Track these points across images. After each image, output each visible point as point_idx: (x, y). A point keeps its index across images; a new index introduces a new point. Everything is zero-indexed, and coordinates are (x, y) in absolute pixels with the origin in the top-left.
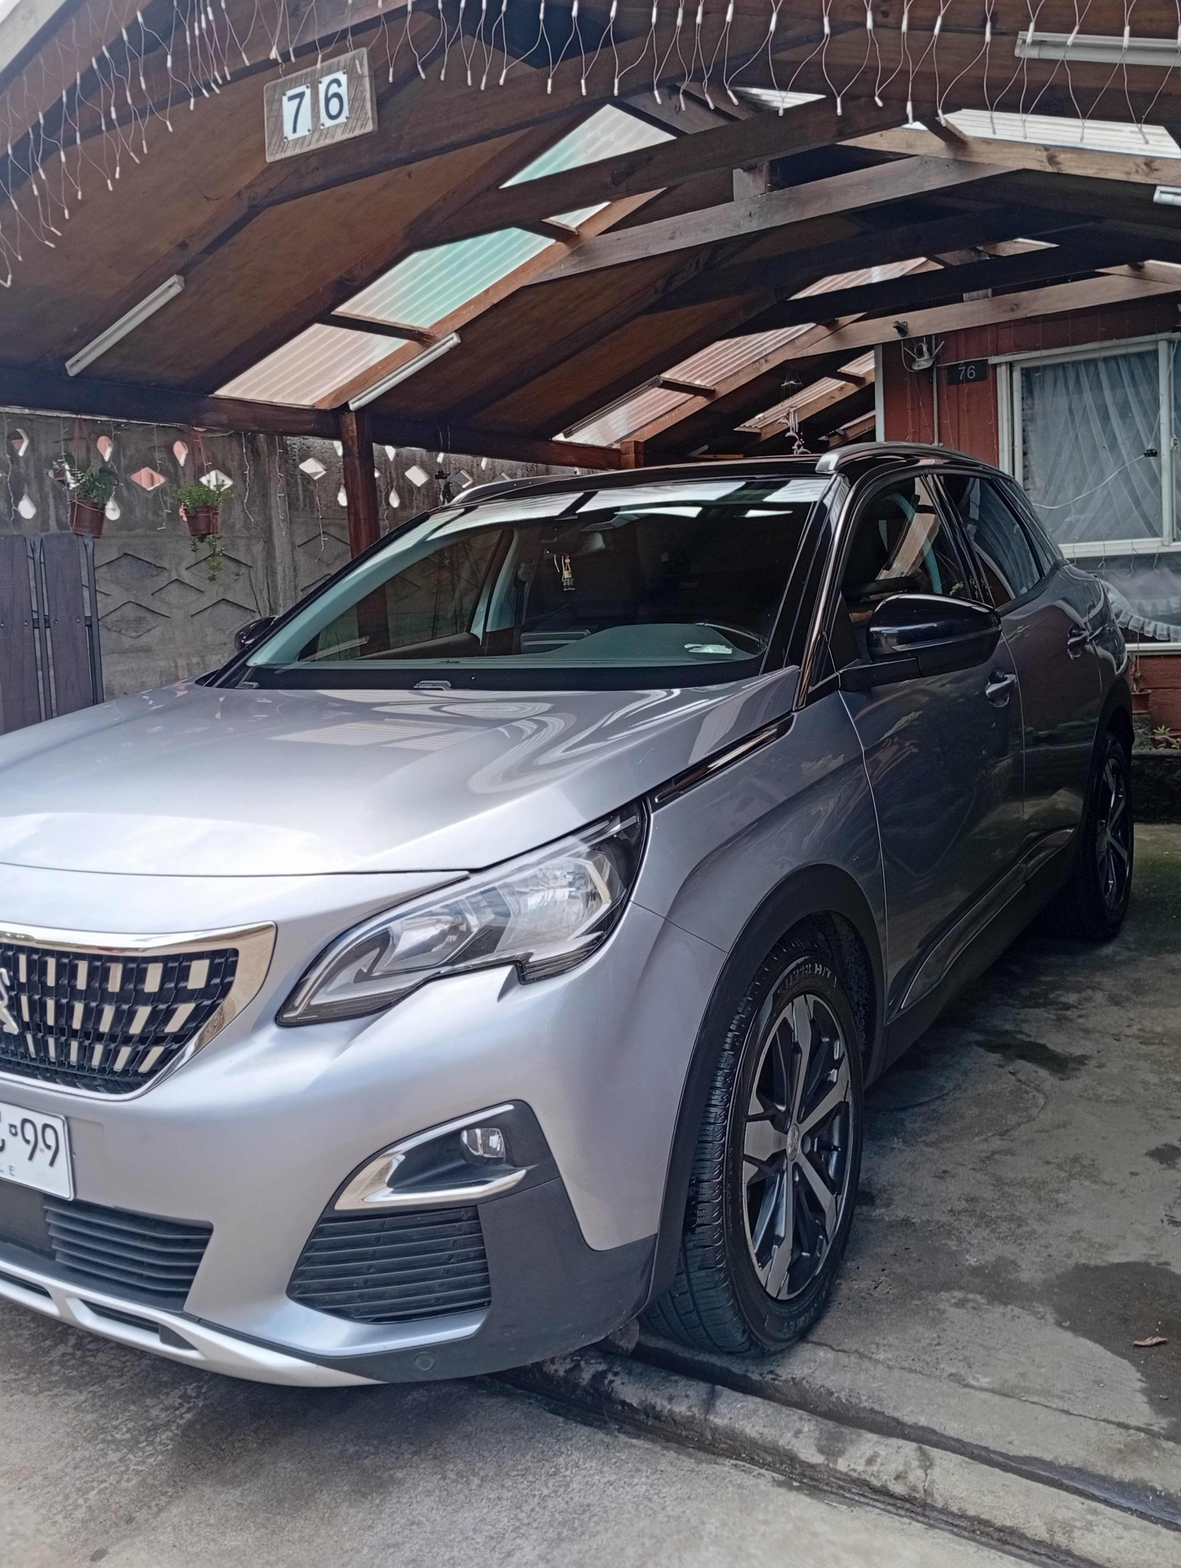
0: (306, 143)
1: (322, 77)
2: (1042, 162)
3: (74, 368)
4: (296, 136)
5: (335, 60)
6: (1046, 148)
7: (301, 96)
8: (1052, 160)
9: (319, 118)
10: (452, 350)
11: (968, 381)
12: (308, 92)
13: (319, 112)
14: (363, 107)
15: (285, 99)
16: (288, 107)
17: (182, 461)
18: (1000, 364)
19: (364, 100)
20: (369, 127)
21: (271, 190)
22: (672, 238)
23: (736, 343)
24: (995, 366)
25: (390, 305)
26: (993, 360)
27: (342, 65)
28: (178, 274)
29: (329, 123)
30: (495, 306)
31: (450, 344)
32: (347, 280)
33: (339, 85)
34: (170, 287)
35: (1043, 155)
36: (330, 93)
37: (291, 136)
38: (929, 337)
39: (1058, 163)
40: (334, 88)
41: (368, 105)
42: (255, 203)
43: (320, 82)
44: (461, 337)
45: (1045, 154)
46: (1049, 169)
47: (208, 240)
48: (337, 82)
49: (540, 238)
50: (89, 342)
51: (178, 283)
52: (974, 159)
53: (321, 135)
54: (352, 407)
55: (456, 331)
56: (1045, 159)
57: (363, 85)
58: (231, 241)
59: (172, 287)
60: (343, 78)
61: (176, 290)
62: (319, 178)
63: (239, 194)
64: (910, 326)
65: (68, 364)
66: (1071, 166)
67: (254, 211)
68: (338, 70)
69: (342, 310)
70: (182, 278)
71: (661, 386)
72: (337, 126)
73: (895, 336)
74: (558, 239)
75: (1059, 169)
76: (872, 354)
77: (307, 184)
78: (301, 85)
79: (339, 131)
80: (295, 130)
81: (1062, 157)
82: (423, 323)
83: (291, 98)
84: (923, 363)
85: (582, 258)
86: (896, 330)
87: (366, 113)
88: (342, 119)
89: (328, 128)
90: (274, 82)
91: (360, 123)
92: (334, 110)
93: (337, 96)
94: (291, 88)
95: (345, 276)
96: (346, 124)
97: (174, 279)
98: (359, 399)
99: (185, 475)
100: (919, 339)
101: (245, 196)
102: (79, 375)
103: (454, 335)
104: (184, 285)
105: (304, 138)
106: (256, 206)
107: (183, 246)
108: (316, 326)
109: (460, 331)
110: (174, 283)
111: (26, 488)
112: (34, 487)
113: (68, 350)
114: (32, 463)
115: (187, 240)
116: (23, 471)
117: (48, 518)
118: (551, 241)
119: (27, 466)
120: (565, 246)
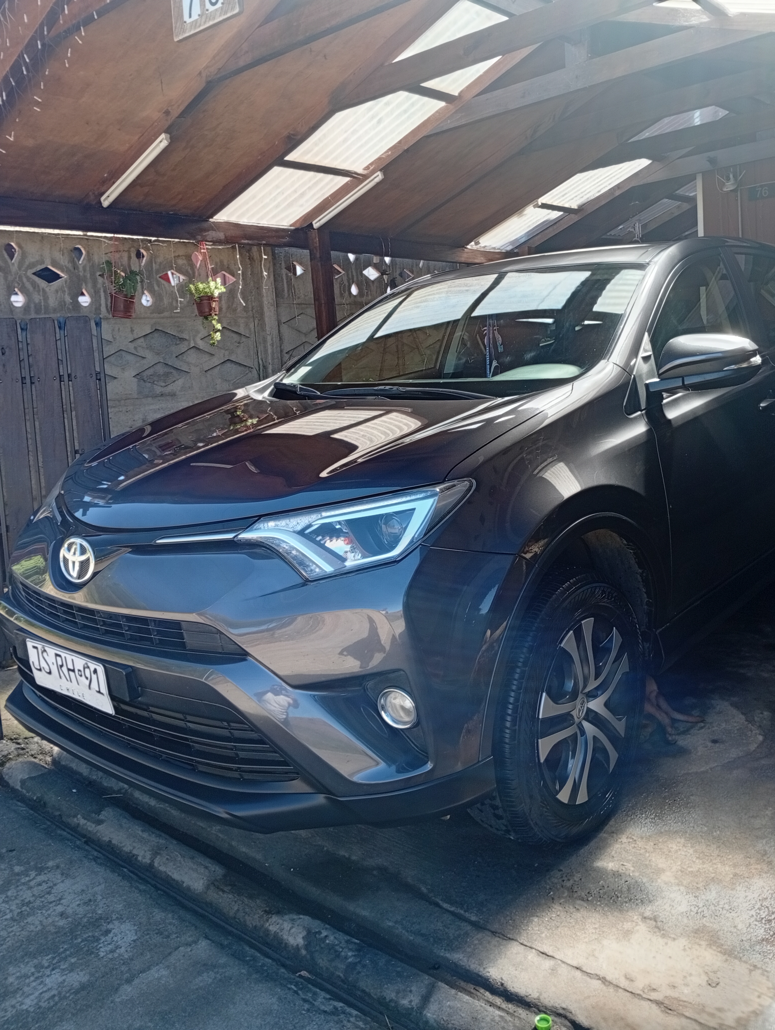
0: (198, 24)
3: (106, 202)
4: (192, 20)
9: (205, 5)
10: (378, 184)
11: (762, 198)
13: (204, 2)
17: (197, 264)
20: (237, 10)
21: (220, 69)
22: (525, 96)
28: (165, 133)
29: (211, 8)
30: (407, 151)
31: (377, 180)
32: (292, 134)
37: (188, 21)
38: (734, 166)
42: (210, 79)
44: (385, 174)
47: (183, 107)
49: (434, 101)
50: (114, 183)
51: (166, 139)
53: (206, 18)
54: (315, 227)
55: (381, 170)
58: (200, 108)
59: (162, 143)
61: (165, 144)
63: (200, 73)
64: (717, 159)
65: (102, 199)
67: (210, 85)
69: (291, 157)
70: (168, 136)
71: (541, 207)
72: (216, 10)
73: (710, 166)
74: (447, 102)
77: (241, 63)
79: (218, 14)
80: (190, 17)
82: (357, 166)
84: (730, 186)
85: (463, 114)
86: (709, 162)
88: (218, 5)
89: (211, 12)
91: (229, 8)
95: (292, 132)
96: (222, 8)
97: (163, 136)
98: (320, 220)
100: (727, 169)
101: (204, 75)
102: (111, 206)
103: (379, 173)
104: (169, 141)
105: (196, 21)
106: (211, 81)
107: (167, 113)
108: (276, 168)
109: (384, 170)
110: (163, 139)
111: (84, 285)
112: (90, 285)
113: (103, 189)
114: (88, 269)
115: (169, 109)
116: (81, 274)
117: (100, 305)
118: (442, 104)
119: (85, 270)
120: (451, 107)
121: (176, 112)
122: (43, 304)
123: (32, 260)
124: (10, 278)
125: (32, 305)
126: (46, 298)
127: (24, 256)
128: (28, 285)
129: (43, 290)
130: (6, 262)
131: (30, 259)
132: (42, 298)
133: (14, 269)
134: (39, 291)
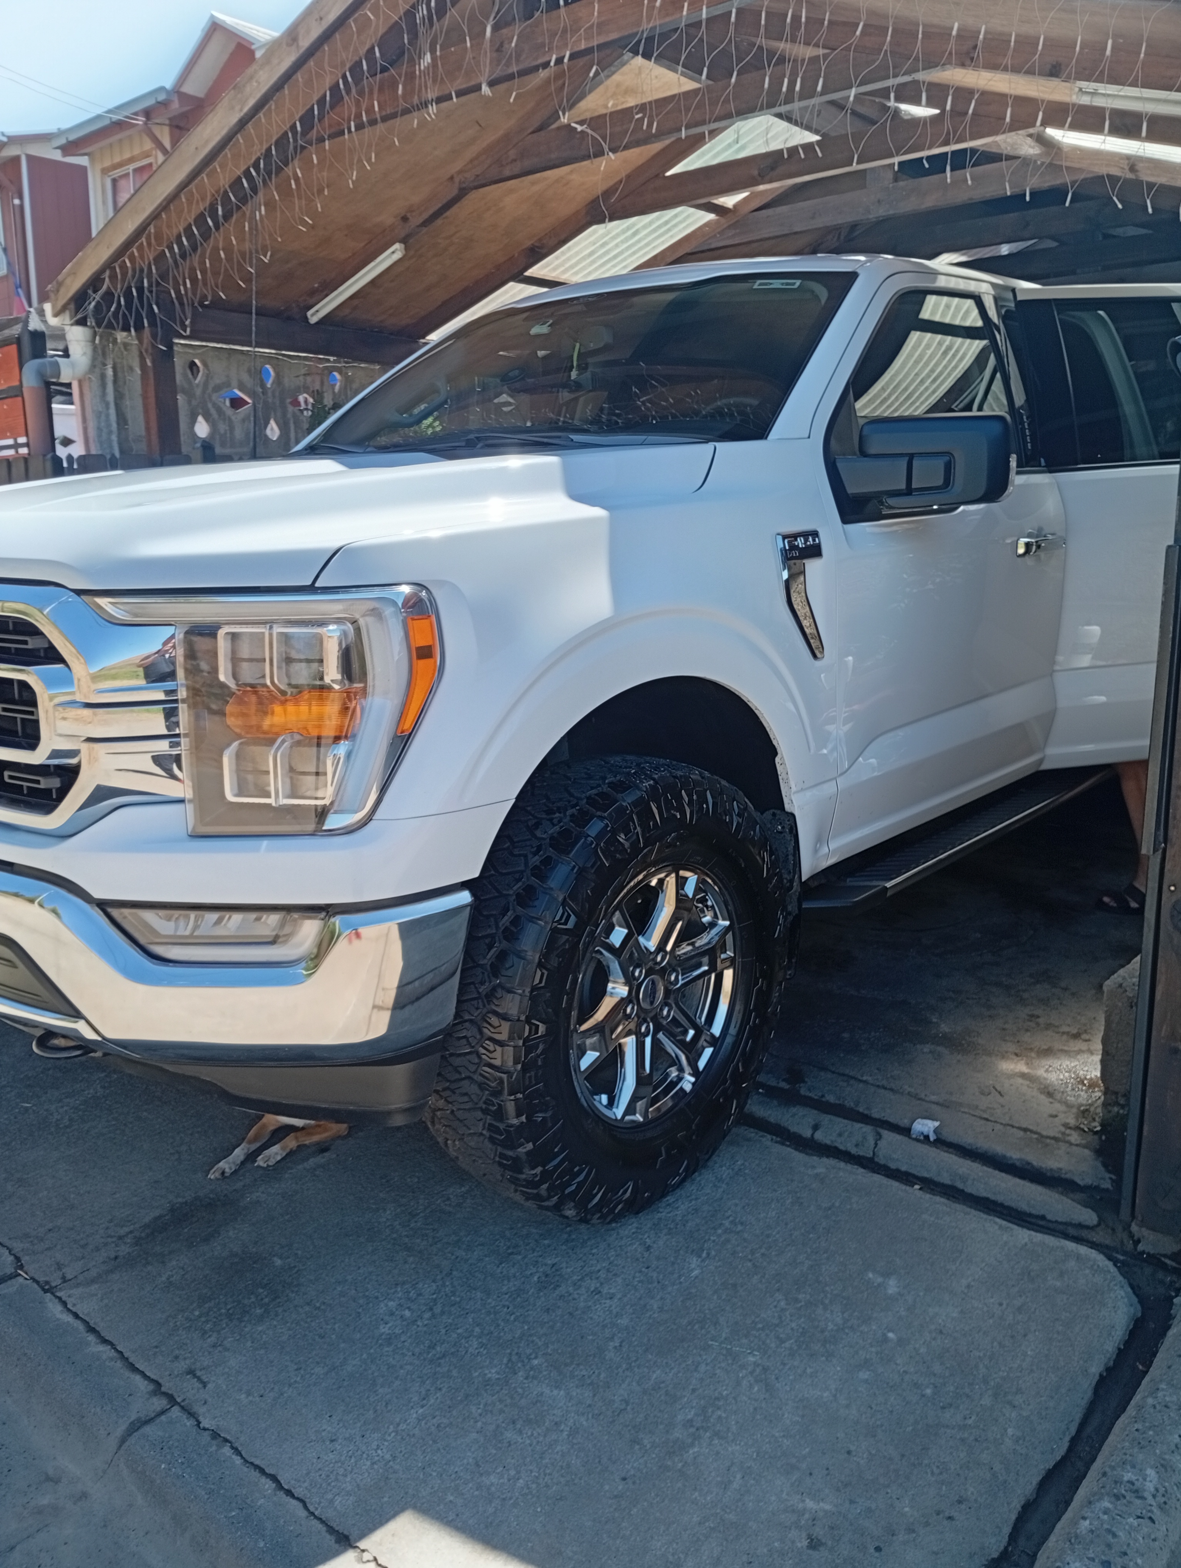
2: (1123, 168)
3: (315, 316)
6: (1129, 159)
8: (1131, 168)
21: (477, 176)
22: (813, 218)
25: (571, 268)
28: (400, 242)
32: (536, 248)
35: (1125, 164)
39: (1137, 171)
42: (464, 185)
46: (1130, 175)
47: (426, 216)
49: (702, 213)
50: (327, 295)
51: (400, 250)
52: (1066, 164)
56: (1127, 168)
58: (444, 215)
59: (394, 253)
61: (398, 255)
62: (517, 168)
63: (452, 178)
65: (309, 313)
66: (1148, 176)
67: (463, 193)
69: (532, 271)
70: (403, 246)
74: (717, 215)
75: (1136, 176)
77: (507, 172)
81: (1140, 166)
85: (738, 231)
95: (536, 245)
97: (397, 246)
101: (457, 180)
102: (317, 323)
104: (404, 252)
106: (464, 189)
107: (405, 219)
108: (511, 284)
110: (396, 250)
111: (272, 415)
112: (279, 414)
113: (311, 301)
114: (277, 394)
115: (408, 215)
116: (270, 400)
117: (289, 440)
118: (711, 216)
119: (274, 396)
120: (722, 221)
121: (416, 220)
122: (228, 435)
123: (218, 381)
124: (194, 403)
125: (218, 437)
126: (232, 429)
127: (208, 377)
128: (213, 411)
129: (230, 419)
130: (190, 383)
131: (217, 381)
132: (227, 428)
133: (198, 392)
134: (224, 419)
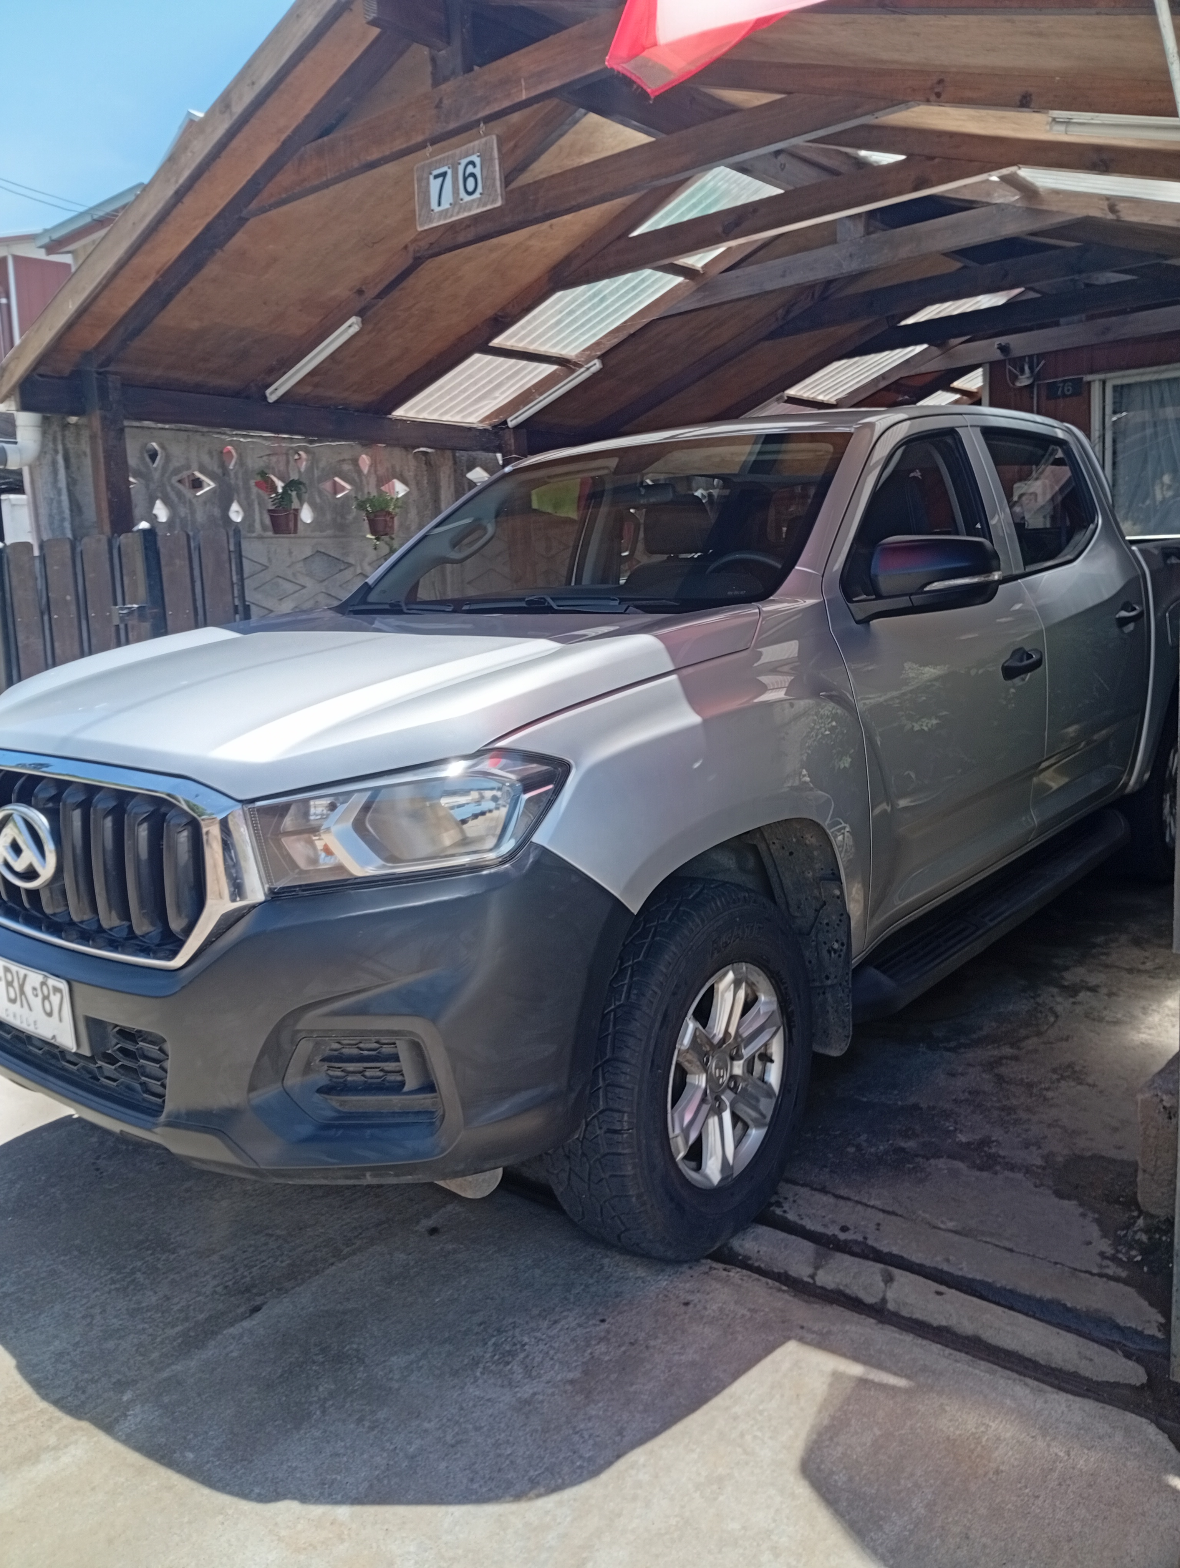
0: (449, 215)
1: (460, 159)
2: (1103, 209)
3: (273, 394)
4: (441, 208)
5: (471, 144)
6: (1108, 198)
7: (444, 175)
8: (1112, 209)
9: (458, 194)
10: (595, 375)
11: (1064, 396)
12: (450, 172)
13: (458, 189)
14: (494, 185)
15: (431, 177)
16: (435, 184)
17: (365, 470)
18: (1094, 381)
19: (494, 179)
20: (499, 203)
21: (431, 244)
22: (783, 276)
23: (855, 363)
24: (1089, 383)
25: (539, 336)
26: (1088, 378)
27: (476, 149)
28: (356, 315)
29: (467, 198)
30: (633, 335)
31: (593, 370)
32: (501, 317)
33: (475, 166)
34: (350, 326)
35: (1105, 204)
36: (468, 172)
37: (437, 209)
38: (1031, 357)
39: (1118, 211)
40: (470, 169)
41: (498, 183)
42: (419, 255)
43: (459, 164)
44: (603, 363)
45: (1106, 203)
46: (1111, 216)
47: (380, 287)
48: (472, 163)
49: (670, 276)
50: (285, 373)
51: (357, 323)
52: (1045, 207)
53: (460, 208)
54: (511, 423)
55: (599, 357)
56: (1106, 208)
57: (493, 166)
58: (401, 286)
59: (352, 326)
60: (477, 161)
61: (355, 329)
62: (470, 234)
63: (406, 247)
64: (1012, 346)
65: (268, 392)
66: (1129, 216)
67: (418, 262)
68: (473, 154)
69: (496, 342)
70: (359, 319)
71: (786, 402)
72: (473, 201)
73: (998, 355)
74: (686, 277)
75: (1118, 217)
76: (980, 371)
77: (461, 239)
78: (444, 166)
79: (475, 205)
80: (439, 204)
81: (1121, 206)
82: (571, 351)
83: (436, 177)
84: (1024, 381)
85: (707, 293)
86: (999, 351)
87: (496, 191)
88: (477, 195)
89: (467, 202)
90: (422, 163)
91: (491, 198)
92: (470, 188)
93: (473, 175)
94: (436, 169)
95: (500, 314)
96: (480, 199)
97: (354, 319)
98: (517, 417)
99: (368, 484)
100: (1022, 358)
101: (411, 249)
102: (277, 402)
103: (596, 361)
104: (361, 325)
105: (447, 210)
106: (419, 258)
107: (360, 292)
108: (476, 356)
109: (602, 357)
110: (353, 323)
111: (236, 496)
112: (242, 496)
113: (269, 380)
114: (240, 476)
115: (364, 287)
116: (233, 482)
117: (254, 521)
118: (680, 279)
119: (237, 478)
120: (692, 283)
121: (371, 292)
122: (189, 518)
123: (177, 464)
124: (152, 486)
125: (178, 521)
126: (193, 512)
127: (168, 459)
128: (173, 495)
129: (190, 502)
130: (147, 467)
131: (175, 464)
132: (188, 511)
133: (156, 475)
134: (185, 503)
